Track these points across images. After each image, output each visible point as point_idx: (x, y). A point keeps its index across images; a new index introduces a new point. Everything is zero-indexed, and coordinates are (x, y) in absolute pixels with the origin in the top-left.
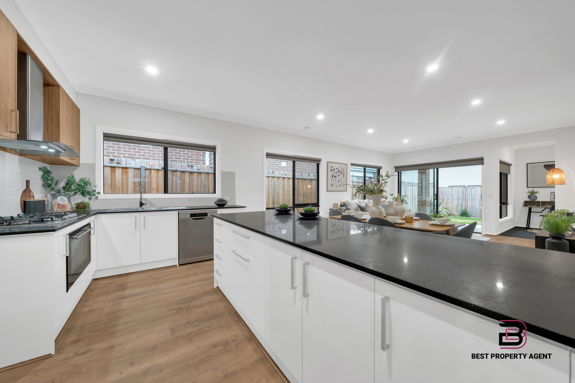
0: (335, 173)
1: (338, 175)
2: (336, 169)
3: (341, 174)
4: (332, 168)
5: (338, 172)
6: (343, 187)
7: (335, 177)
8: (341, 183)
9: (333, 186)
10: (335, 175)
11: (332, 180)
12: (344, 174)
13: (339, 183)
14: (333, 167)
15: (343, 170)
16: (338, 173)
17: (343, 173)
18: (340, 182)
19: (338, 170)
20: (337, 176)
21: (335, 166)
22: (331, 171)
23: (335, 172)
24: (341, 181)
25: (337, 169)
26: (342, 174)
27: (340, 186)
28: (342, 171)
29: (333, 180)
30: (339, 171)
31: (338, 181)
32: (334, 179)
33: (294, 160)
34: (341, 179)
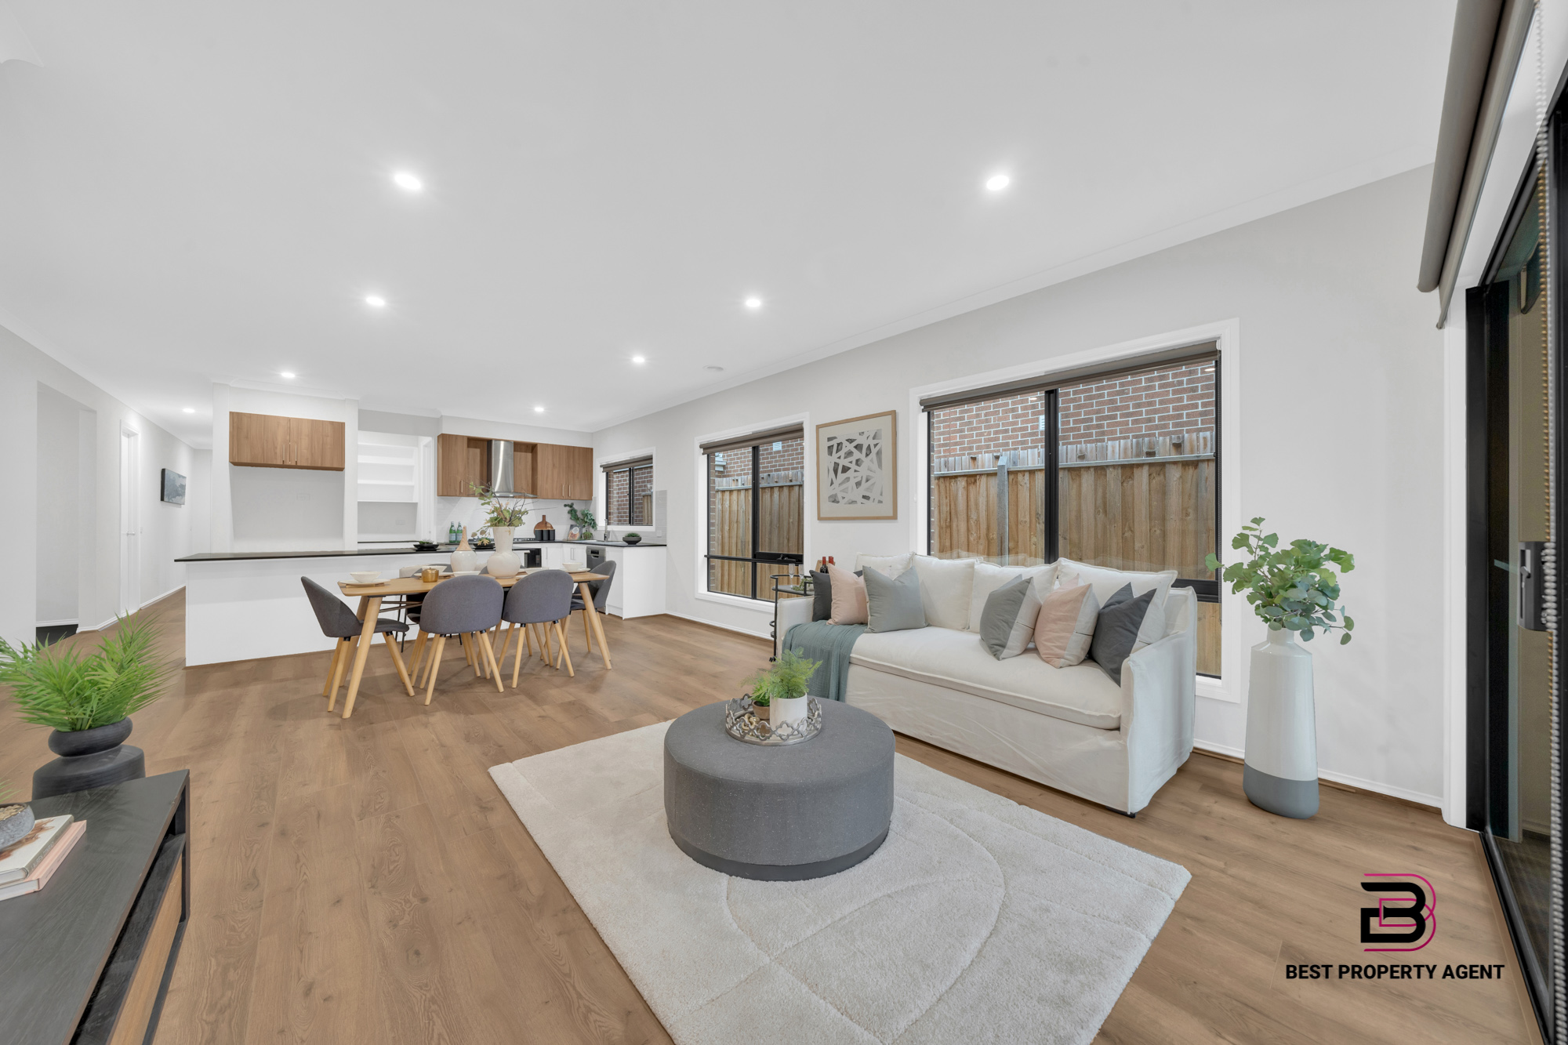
0: (842, 457)
1: (857, 461)
2: (845, 443)
3: (867, 455)
4: (831, 443)
5: (854, 450)
6: (880, 502)
7: (845, 469)
8: (868, 489)
9: (838, 502)
10: (843, 462)
11: (832, 483)
12: (879, 453)
13: (862, 491)
14: (835, 438)
15: (874, 438)
16: (857, 455)
17: (874, 451)
18: (864, 485)
19: (855, 444)
20: (853, 466)
21: (842, 434)
22: (830, 453)
23: (842, 453)
24: (867, 481)
25: (850, 441)
26: (873, 455)
27: (864, 501)
28: (872, 443)
29: (836, 482)
30: (859, 447)
31: (858, 484)
32: (841, 476)
33: (755, 443)
34: (871, 474)
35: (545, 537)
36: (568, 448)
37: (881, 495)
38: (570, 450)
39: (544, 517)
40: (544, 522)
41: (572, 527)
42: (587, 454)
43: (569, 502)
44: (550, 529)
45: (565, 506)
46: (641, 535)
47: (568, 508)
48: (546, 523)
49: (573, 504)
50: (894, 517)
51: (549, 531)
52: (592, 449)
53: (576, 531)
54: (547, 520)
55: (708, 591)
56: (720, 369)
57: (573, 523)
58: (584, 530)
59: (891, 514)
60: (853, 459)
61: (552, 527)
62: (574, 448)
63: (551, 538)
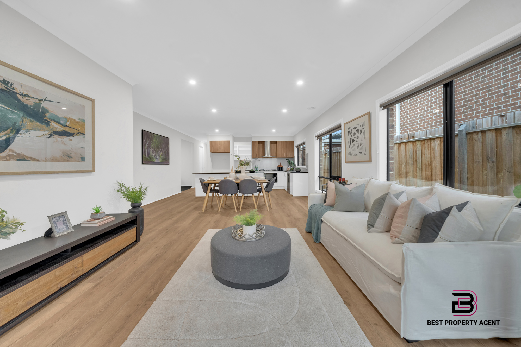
0: (352, 136)
1: (357, 136)
2: (353, 130)
3: (360, 134)
4: (348, 130)
5: (356, 132)
6: (365, 154)
7: (354, 141)
8: (361, 149)
9: (351, 155)
10: (353, 138)
11: (349, 147)
12: (364, 132)
13: (358, 150)
14: (350, 128)
15: (363, 126)
16: (357, 134)
17: (363, 131)
18: (360, 147)
19: (356, 129)
20: (356, 139)
21: (352, 126)
22: (349, 135)
23: (352, 134)
24: (361, 145)
25: (355, 128)
26: (362, 133)
27: (360, 154)
28: (362, 128)
29: (351, 147)
30: (357, 131)
31: (358, 147)
32: (352, 144)
33: (330, 133)
34: (362, 142)
35: (280, 169)
36: (286, 141)
37: (365, 151)
38: (287, 142)
39: (280, 163)
40: (280, 165)
41: (288, 166)
42: (292, 142)
43: (288, 159)
44: (282, 167)
45: (286, 160)
46: (301, 169)
47: (287, 160)
48: (281, 165)
49: (289, 159)
50: (370, 161)
51: (281, 168)
52: (294, 141)
53: (289, 167)
54: (281, 164)
55: (319, 189)
56: (314, 108)
57: (289, 165)
58: (292, 167)
59: (368, 159)
60: (356, 136)
61: (282, 166)
62: (288, 141)
63: (282, 170)
